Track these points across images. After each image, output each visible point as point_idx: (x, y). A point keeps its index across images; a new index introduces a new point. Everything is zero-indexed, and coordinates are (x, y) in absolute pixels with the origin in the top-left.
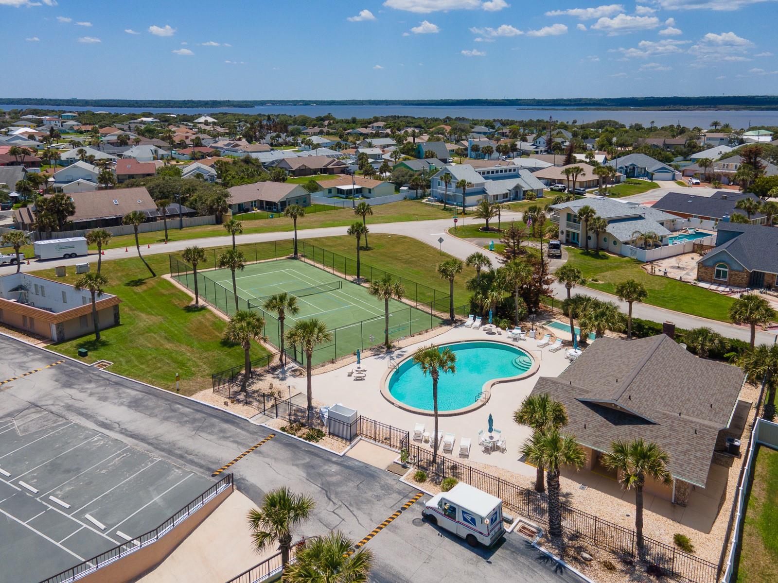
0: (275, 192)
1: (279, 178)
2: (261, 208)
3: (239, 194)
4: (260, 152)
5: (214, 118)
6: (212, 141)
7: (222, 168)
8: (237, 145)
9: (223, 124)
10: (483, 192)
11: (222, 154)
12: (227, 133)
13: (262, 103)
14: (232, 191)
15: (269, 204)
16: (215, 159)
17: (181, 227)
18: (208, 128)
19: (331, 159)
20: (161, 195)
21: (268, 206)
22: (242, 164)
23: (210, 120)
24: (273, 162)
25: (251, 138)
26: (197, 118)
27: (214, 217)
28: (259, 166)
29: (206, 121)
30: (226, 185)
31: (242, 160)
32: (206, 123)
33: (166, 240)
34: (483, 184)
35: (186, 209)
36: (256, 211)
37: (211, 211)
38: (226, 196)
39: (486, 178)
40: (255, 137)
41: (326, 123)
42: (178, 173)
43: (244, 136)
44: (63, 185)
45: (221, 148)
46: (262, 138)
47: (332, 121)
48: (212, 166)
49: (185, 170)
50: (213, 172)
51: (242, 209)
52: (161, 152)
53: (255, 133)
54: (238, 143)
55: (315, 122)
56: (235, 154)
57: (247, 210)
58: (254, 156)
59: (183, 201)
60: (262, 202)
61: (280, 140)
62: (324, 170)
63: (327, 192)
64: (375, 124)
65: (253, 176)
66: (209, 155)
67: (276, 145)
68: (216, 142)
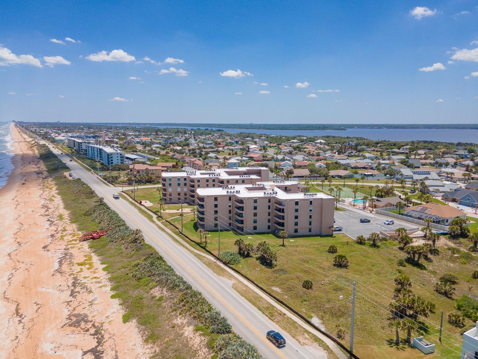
0: (342, 173)
1: (346, 169)
2: (338, 177)
3: (332, 173)
4: (342, 159)
5: (324, 140)
6: (324, 154)
7: (328, 165)
8: (334, 156)
9: (329, 144)
10: (412, 178)
11: (327, 159)
12: (330, 149)
13: (352, 126)
14: (330, 171)
15: (341, 176)
16: (326, 162)
17: (317, 180)
18: (322, 146)
19: (367, 164)
20: (311, 171)
21: (340, 177)
22: (335, 164)
23: (322, 141)
24: (346, 164)
25: (340, 153)
26: (316, 140)
27: (325, 178)
28: (340, 165)
29: (320, 142)
30: (329, 170)
31: (335, 163)
32: (321, 143)
33: (314, 182)
34: (413, 175)
35: (318, 175)
36: (337, 178)
37: (325, 176)
38: (329, 173)
39: (414, 174)
40: (342, 152)
41: (379, 145)
42: (314, 165)
43: (337, 152)
44: (283, 168)
45: (327, 157)
46: (345, 153)
47: (382, 145)
48: (324, 164)
49: (316, 165)
50: (325, 166)
51: (333, 177)
52: (306, 158)
53: (342, 150)
54: (334, 155)
55: (374, 144)
56: (332, 160)
57: (334, 177)
58: (339, 161)
59: (317, 173)
60: (339, 175)
61: (352, 154)
62: (364, 168)
63: (360, 174)
64: (405, 147)
65: (338, 168)
66: (323, 160)
67: (350, 156)
68: (325, 154)
